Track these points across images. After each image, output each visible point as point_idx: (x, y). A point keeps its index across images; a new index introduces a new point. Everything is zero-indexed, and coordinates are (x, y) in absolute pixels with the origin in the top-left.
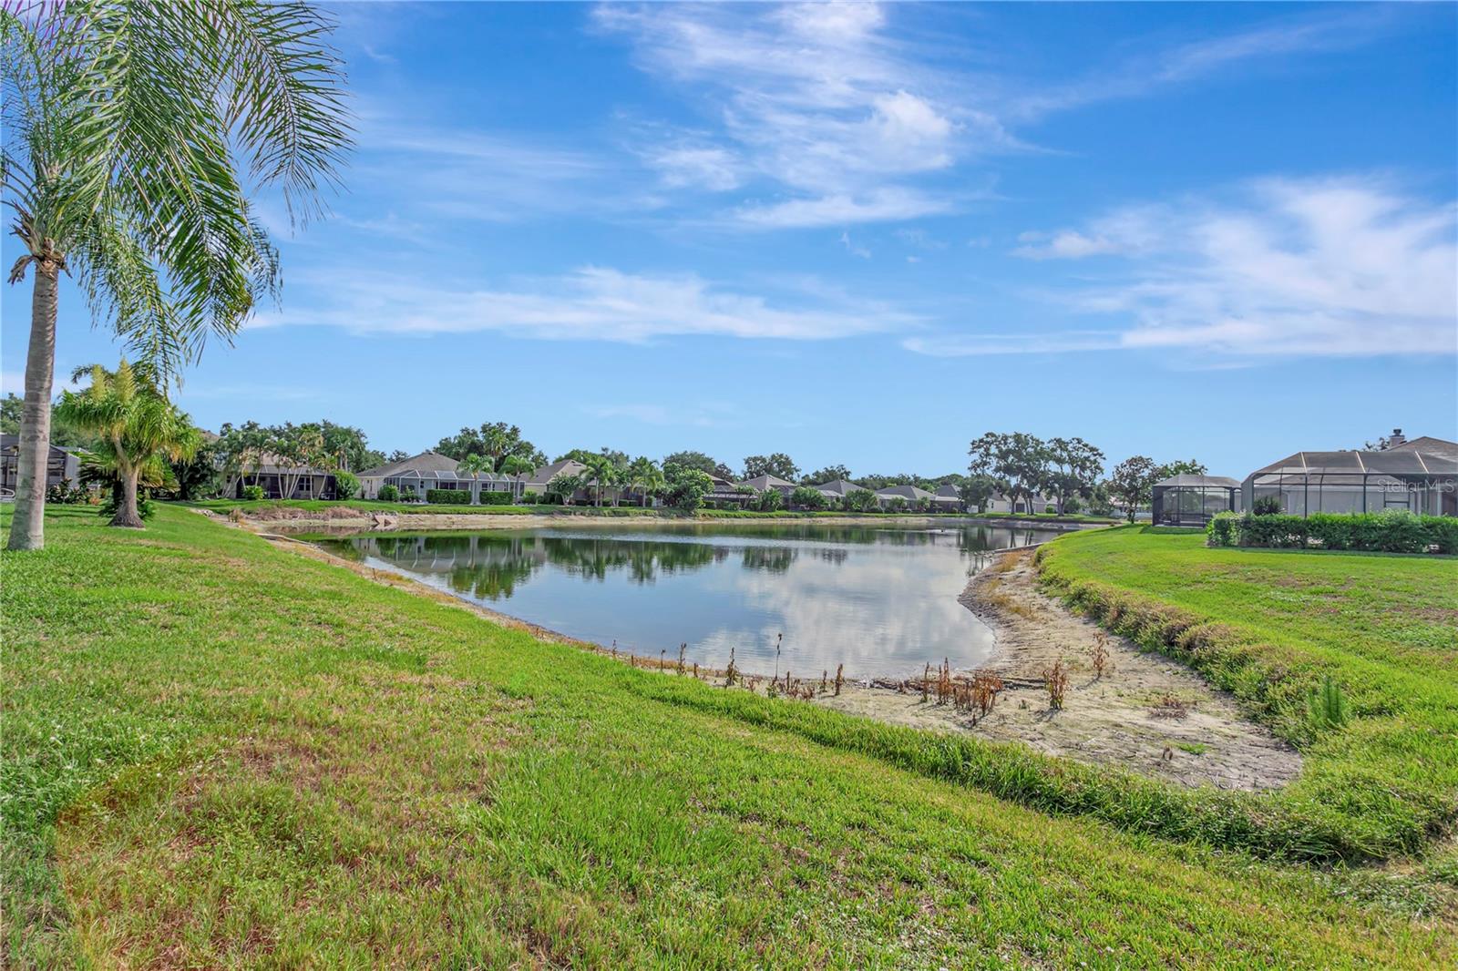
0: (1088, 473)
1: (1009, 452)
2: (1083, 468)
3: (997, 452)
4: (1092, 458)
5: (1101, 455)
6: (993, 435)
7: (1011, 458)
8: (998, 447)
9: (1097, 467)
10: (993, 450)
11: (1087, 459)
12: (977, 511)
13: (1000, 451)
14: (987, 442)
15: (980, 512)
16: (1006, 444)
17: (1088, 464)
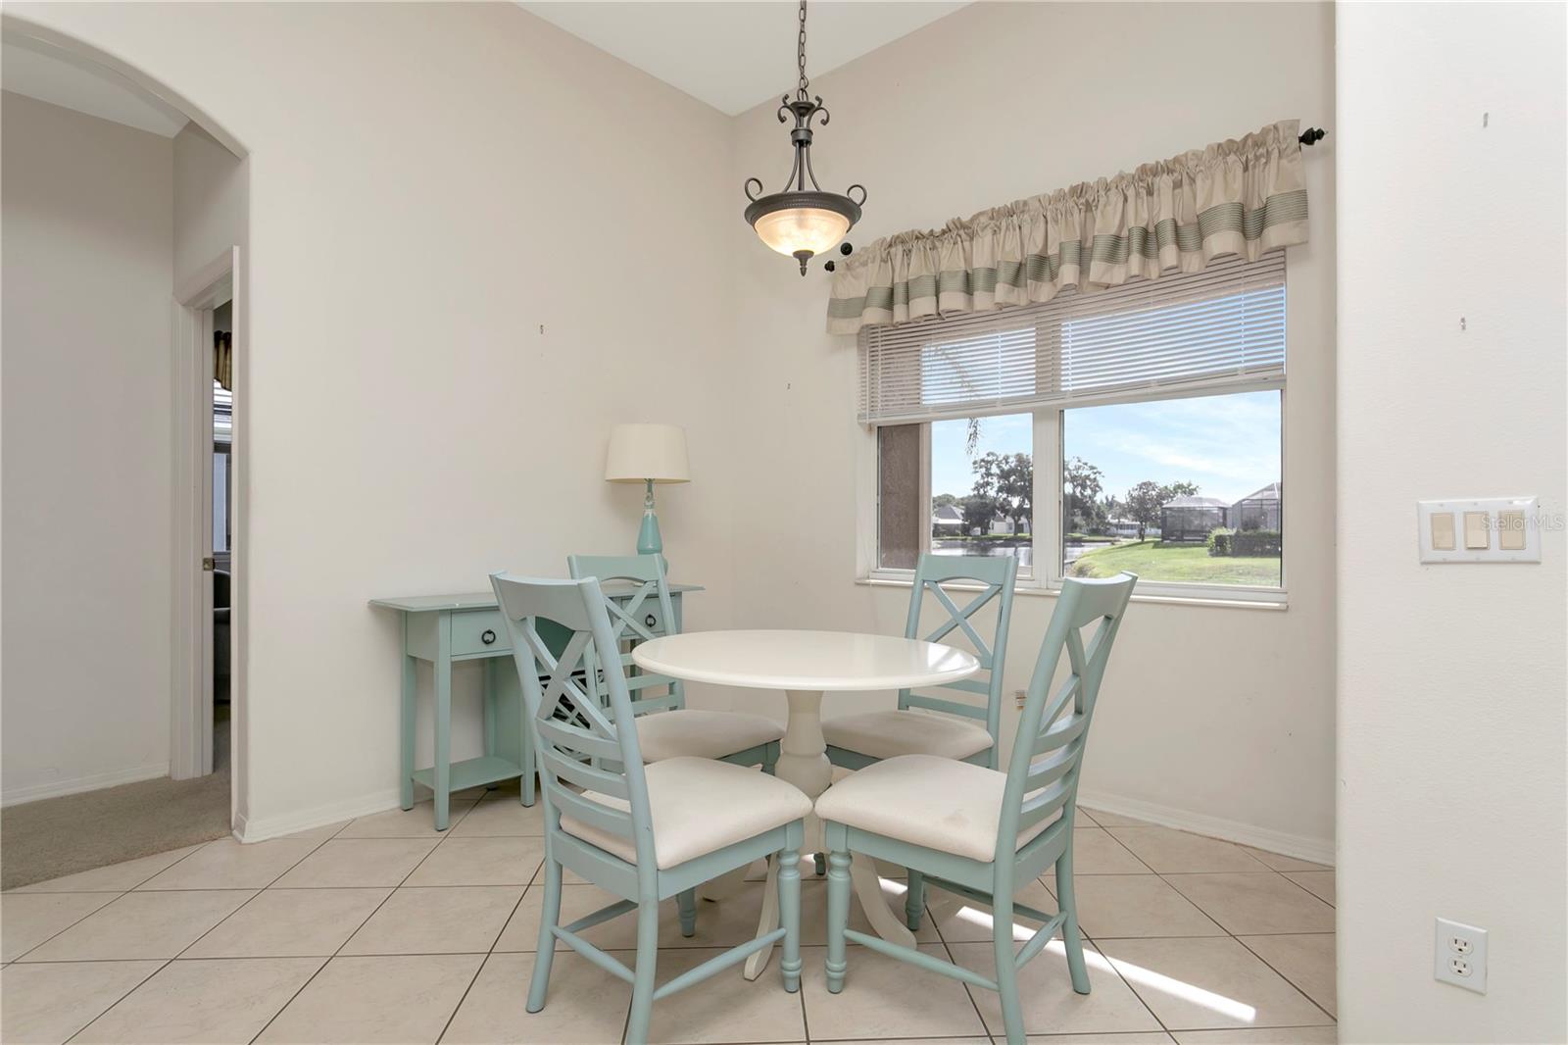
0: (1088, 492)
1: (1012, 472)
2: (1084, 487)
3: (998, 472)
4: (1092, 476)
5: (1100, 473)
6: (993, 454)
7: (1012, 479)
8: (999, 467)
9: (1097, 486)
10: (994, 470)
11: (1087, 477)
12: (979, 533)
13: (1002, 471)
14: (988, 462)
15: (982, 533)
16: (1007, 463)
17: (1088, 483)
